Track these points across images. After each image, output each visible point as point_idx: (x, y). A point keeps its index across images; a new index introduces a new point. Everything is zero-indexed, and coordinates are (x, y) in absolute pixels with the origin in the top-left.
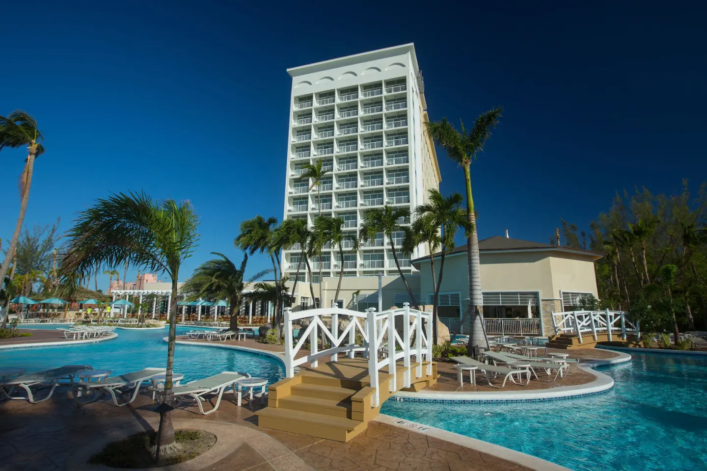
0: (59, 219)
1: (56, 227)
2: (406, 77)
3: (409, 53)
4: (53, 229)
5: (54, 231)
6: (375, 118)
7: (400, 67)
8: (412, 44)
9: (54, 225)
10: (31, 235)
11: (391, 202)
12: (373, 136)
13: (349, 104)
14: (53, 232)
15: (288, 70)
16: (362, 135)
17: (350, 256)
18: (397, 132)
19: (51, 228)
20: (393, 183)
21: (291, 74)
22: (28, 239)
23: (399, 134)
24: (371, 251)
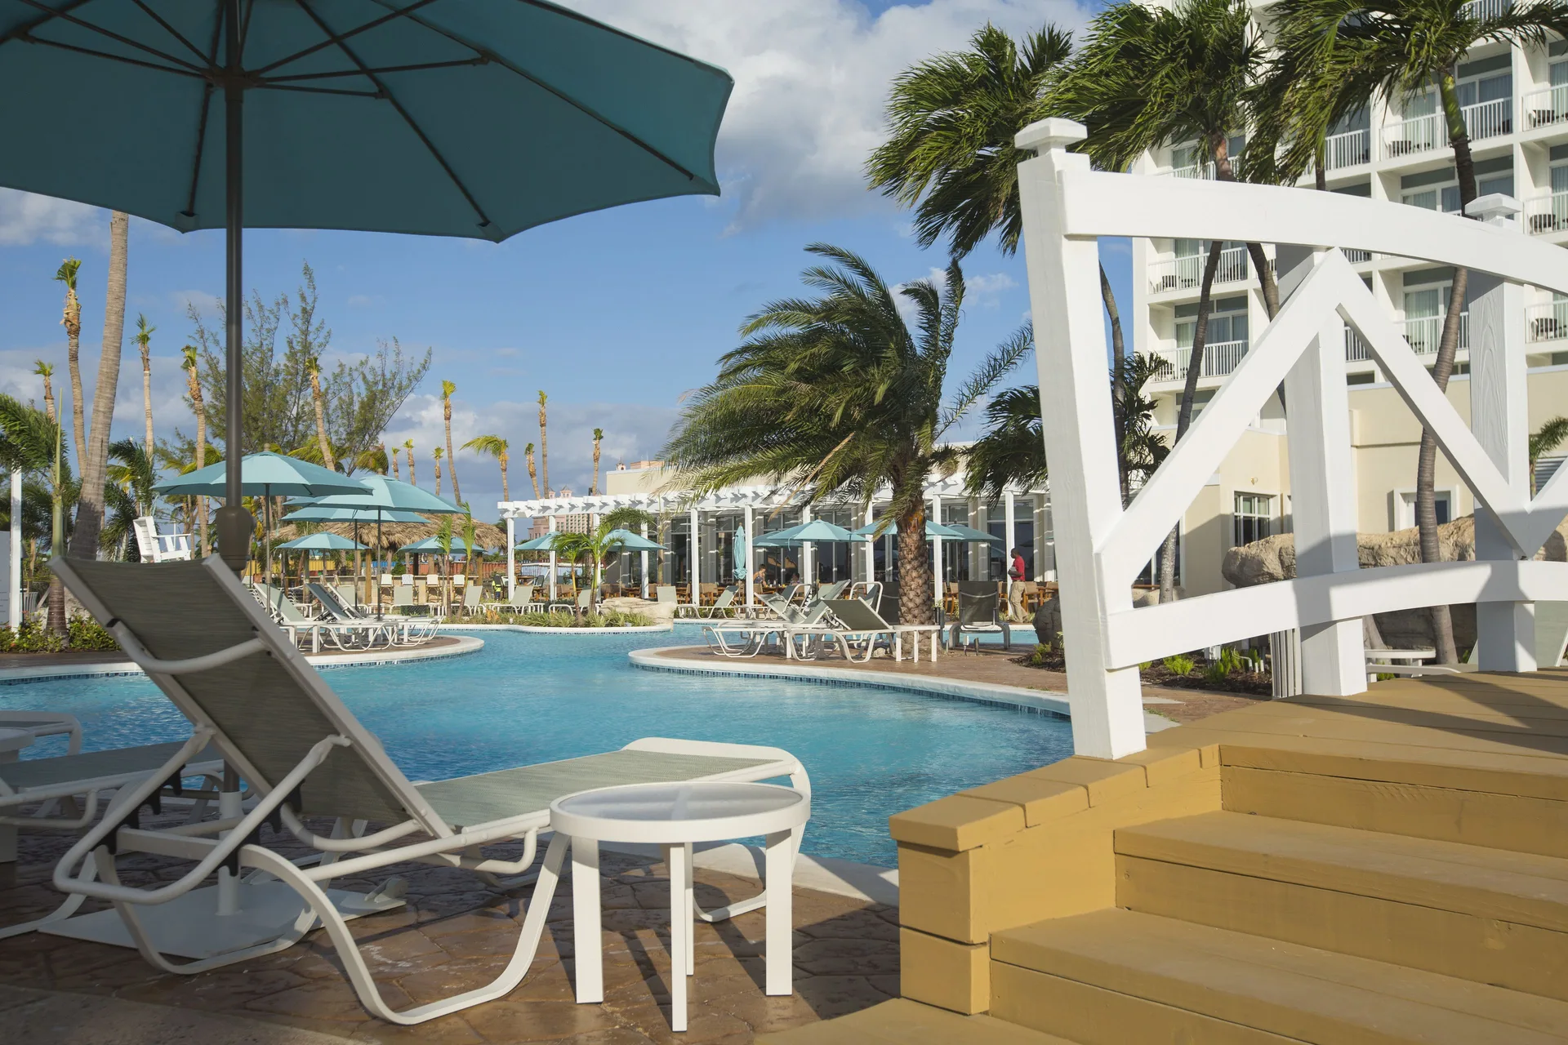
0: (307, 271)
1: (310, 300)
4: (304, 311)
5: (307, 314)
9: (303, 298)
14: (308, 322)
19: (296, 306)
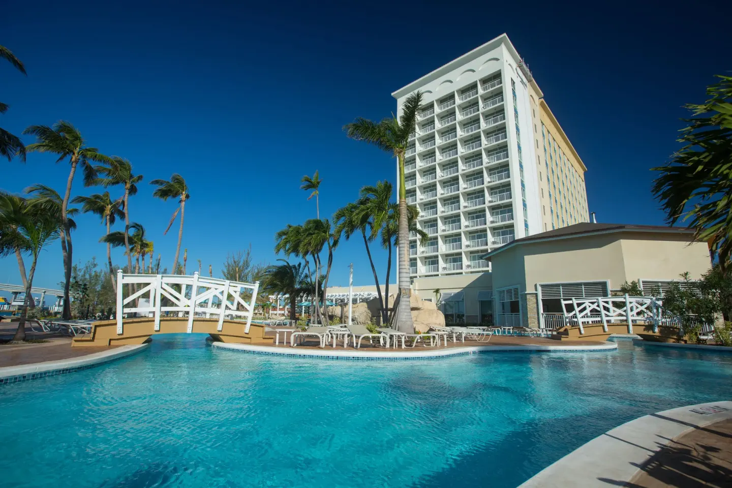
2: (500, 70)
3: (503, 46)
6: (474, 119)
7: (495, 62)
8: (505, 34)
10: (236, 260)
11: (494, 200)
12: (473, 137)
13: (448, 112)
15: (392, 94)
16: (461, 139)
17: (457, 258)
18: (496, 129)
20: (496, 181)
21: (395, 97)
22: (235, 262)
23: (499, 130)
24: (477, 252)
